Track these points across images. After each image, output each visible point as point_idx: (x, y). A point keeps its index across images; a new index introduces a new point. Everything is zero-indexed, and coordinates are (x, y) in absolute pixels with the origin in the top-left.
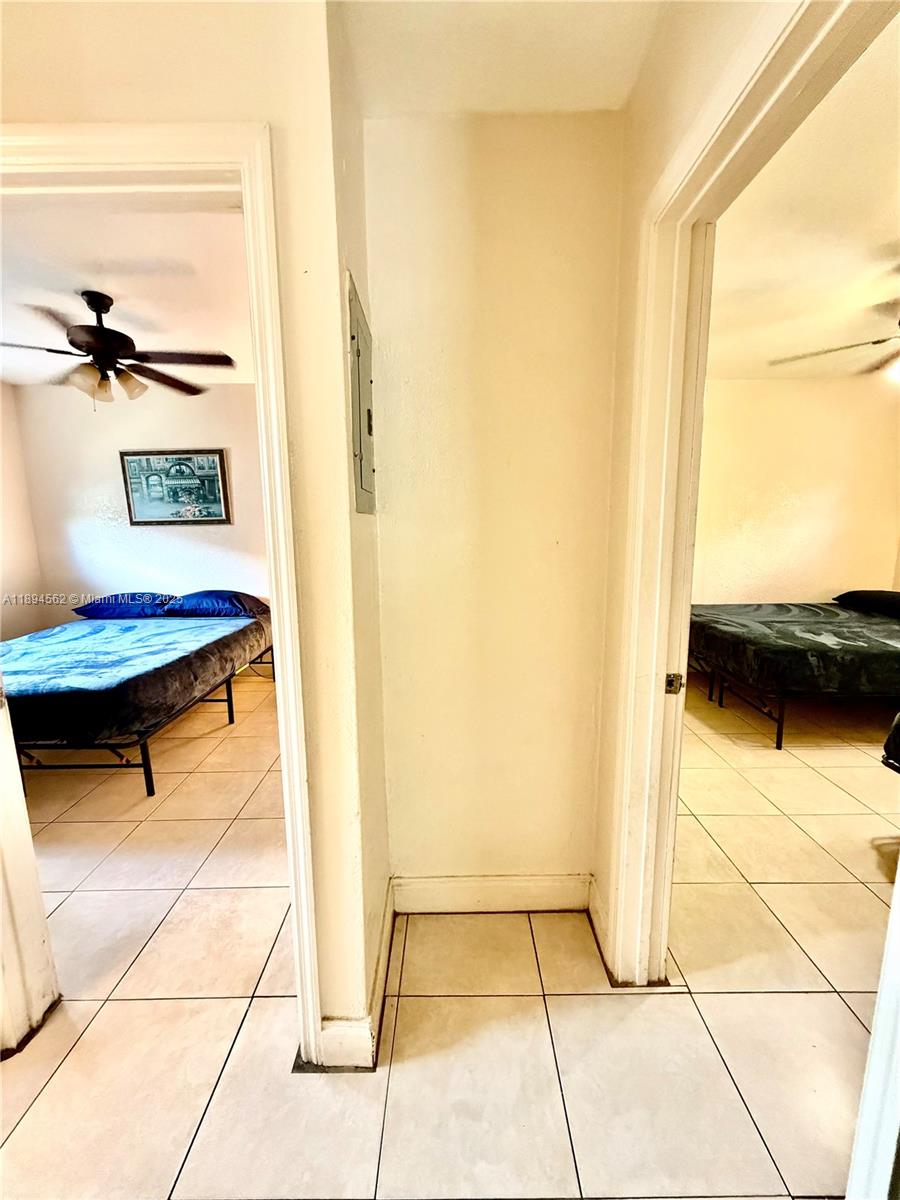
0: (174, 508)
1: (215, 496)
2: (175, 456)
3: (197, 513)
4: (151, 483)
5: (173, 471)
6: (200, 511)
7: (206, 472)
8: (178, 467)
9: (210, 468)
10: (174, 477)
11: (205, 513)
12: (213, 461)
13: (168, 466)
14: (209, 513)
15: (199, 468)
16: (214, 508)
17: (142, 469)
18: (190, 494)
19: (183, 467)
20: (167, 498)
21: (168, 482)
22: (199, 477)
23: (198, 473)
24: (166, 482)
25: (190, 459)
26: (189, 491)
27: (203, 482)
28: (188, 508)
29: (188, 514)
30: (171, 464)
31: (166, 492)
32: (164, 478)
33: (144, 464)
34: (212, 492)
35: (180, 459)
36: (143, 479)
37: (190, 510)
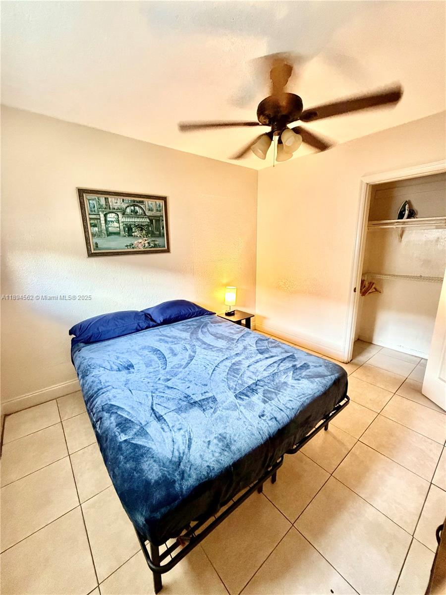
0: (129, 241)
1: (160, 232)
2: (130, 199)
3: (147, 245)
4: (108, 219)
5: (128, 210)
6: (149, 243)
7: (154, 213)
8: (132, 208)
9: (157, 210)
10: (129, 216)
11: (152, 245)
12: (160, 206)
13: (124, 206)
14: (155, 245)
15: (149, 210)
16: (159, 241)
17: (101, 207)
18: (142, 230)
19: (137, 208)
20: (122, 233)
21: (124, 220)
22: (149, 217)
23: (148, 213)
24: (121, 219)
25: (142, 202)
26: (141, 227)
27: (151, 221)
28: (140, 241)
29: (140, 245)
30: (127, 205)
31: (122, 228)
32: (120, 215)
33: (103, 202)
34: (158, 229)
35: (134, 201)
36: (102, 216)
37: (140, 242)
